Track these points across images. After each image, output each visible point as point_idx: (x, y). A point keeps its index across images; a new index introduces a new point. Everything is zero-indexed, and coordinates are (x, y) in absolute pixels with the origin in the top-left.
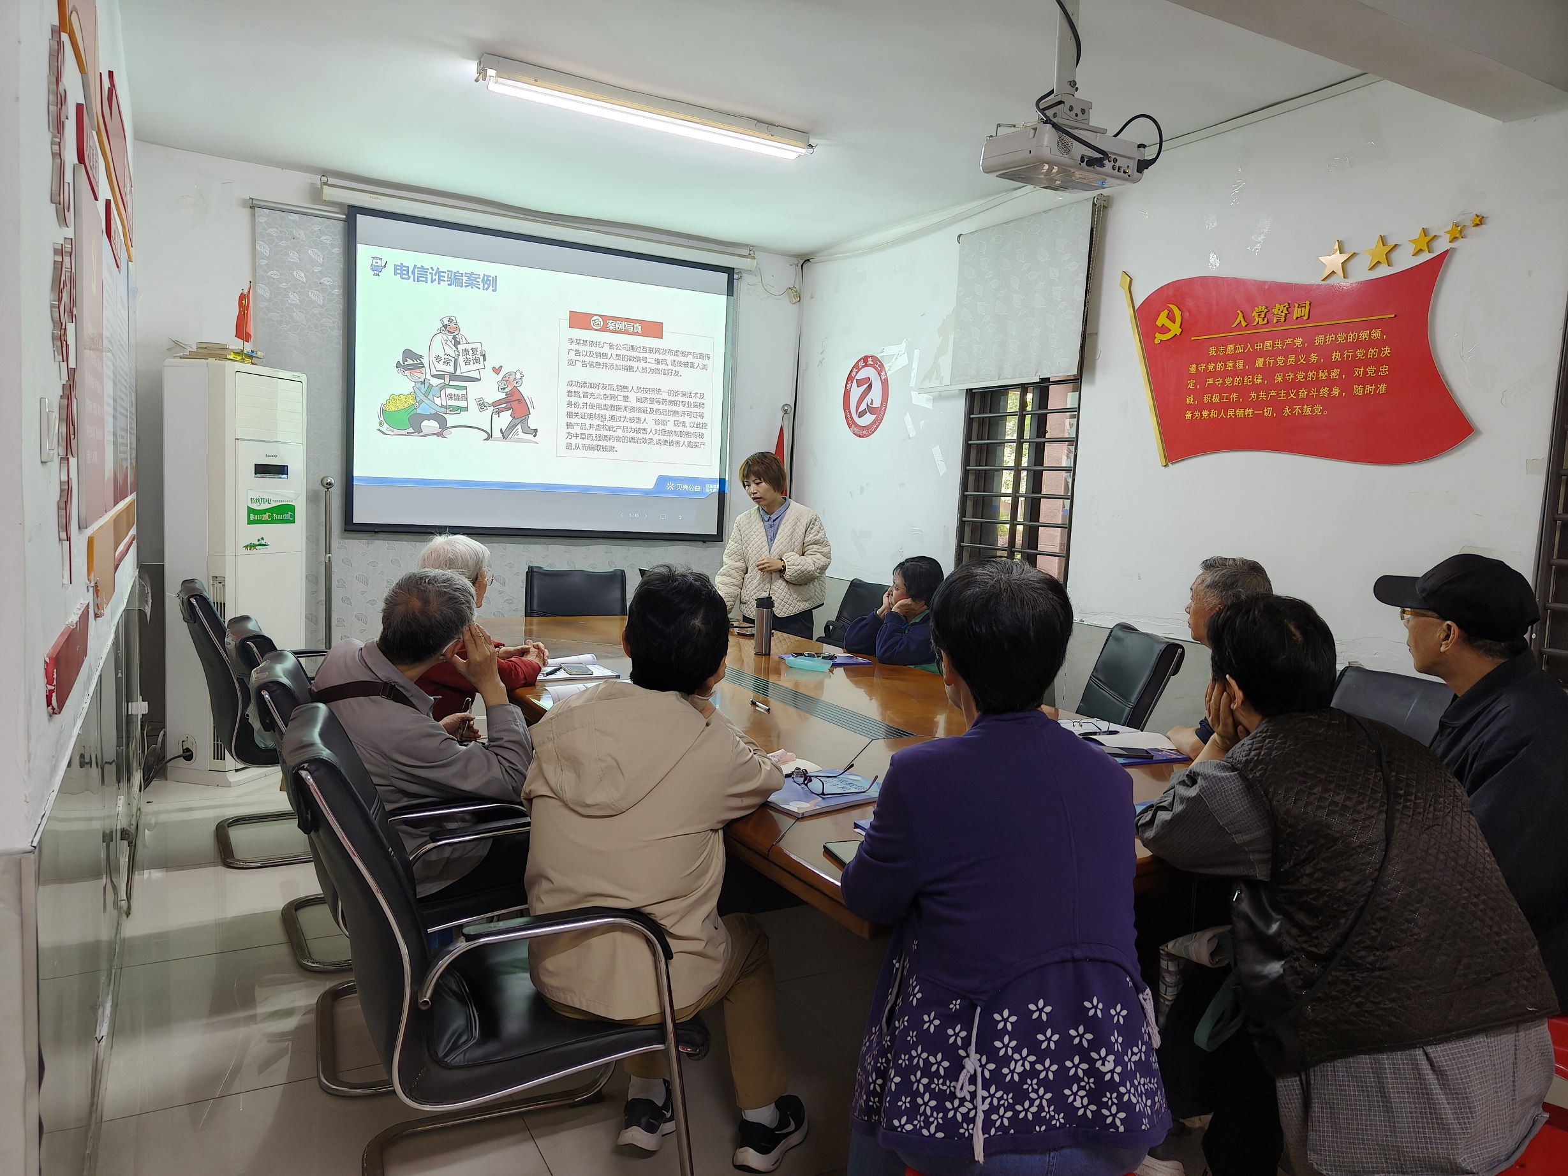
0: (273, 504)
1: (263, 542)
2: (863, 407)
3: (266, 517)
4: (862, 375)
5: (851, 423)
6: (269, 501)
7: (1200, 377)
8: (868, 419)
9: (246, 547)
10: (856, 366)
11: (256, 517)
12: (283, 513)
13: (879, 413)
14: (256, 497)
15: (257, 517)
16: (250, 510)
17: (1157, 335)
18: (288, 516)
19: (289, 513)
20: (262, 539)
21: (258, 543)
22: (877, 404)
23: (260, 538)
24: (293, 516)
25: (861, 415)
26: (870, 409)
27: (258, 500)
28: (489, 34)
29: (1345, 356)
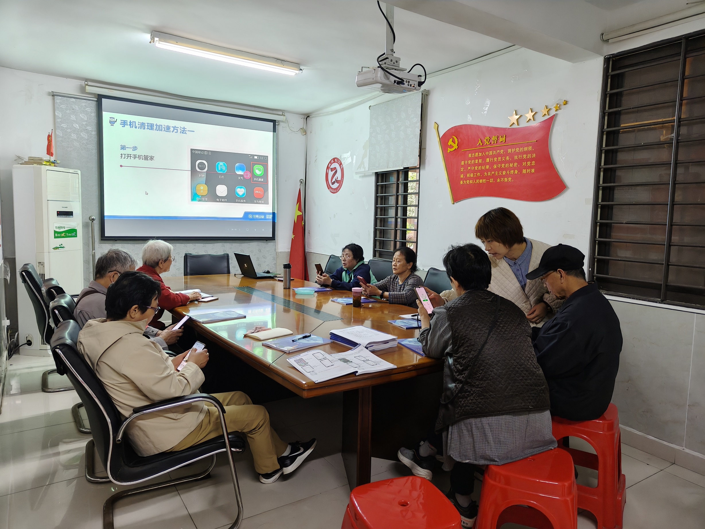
0: (66, 229)
1: (62, 246)
2: (334, 180)
3: (63, 235)
4: (333, 166)
5: (329, 187)
6: (64, 227)
7: (466, 166)
8: (336, 185)
9: (54, 248)
10: (330, 162)
11: (58, 235)
12: (71, 233)
13: (340, 182)
14: (58, 225)
15: (59, 235)
16: (55, 232)
17: (449, 149)
18: (74, 234)
19: (74, 233)
20: (62, 245)
21: (59, 247)
22: (339, 179)
23: (60, 244)
24: (76, 234)
25: (333, 183)
26: (337, 181)
27: (59, 227)
28: (154, 23)
29: (519, 157)
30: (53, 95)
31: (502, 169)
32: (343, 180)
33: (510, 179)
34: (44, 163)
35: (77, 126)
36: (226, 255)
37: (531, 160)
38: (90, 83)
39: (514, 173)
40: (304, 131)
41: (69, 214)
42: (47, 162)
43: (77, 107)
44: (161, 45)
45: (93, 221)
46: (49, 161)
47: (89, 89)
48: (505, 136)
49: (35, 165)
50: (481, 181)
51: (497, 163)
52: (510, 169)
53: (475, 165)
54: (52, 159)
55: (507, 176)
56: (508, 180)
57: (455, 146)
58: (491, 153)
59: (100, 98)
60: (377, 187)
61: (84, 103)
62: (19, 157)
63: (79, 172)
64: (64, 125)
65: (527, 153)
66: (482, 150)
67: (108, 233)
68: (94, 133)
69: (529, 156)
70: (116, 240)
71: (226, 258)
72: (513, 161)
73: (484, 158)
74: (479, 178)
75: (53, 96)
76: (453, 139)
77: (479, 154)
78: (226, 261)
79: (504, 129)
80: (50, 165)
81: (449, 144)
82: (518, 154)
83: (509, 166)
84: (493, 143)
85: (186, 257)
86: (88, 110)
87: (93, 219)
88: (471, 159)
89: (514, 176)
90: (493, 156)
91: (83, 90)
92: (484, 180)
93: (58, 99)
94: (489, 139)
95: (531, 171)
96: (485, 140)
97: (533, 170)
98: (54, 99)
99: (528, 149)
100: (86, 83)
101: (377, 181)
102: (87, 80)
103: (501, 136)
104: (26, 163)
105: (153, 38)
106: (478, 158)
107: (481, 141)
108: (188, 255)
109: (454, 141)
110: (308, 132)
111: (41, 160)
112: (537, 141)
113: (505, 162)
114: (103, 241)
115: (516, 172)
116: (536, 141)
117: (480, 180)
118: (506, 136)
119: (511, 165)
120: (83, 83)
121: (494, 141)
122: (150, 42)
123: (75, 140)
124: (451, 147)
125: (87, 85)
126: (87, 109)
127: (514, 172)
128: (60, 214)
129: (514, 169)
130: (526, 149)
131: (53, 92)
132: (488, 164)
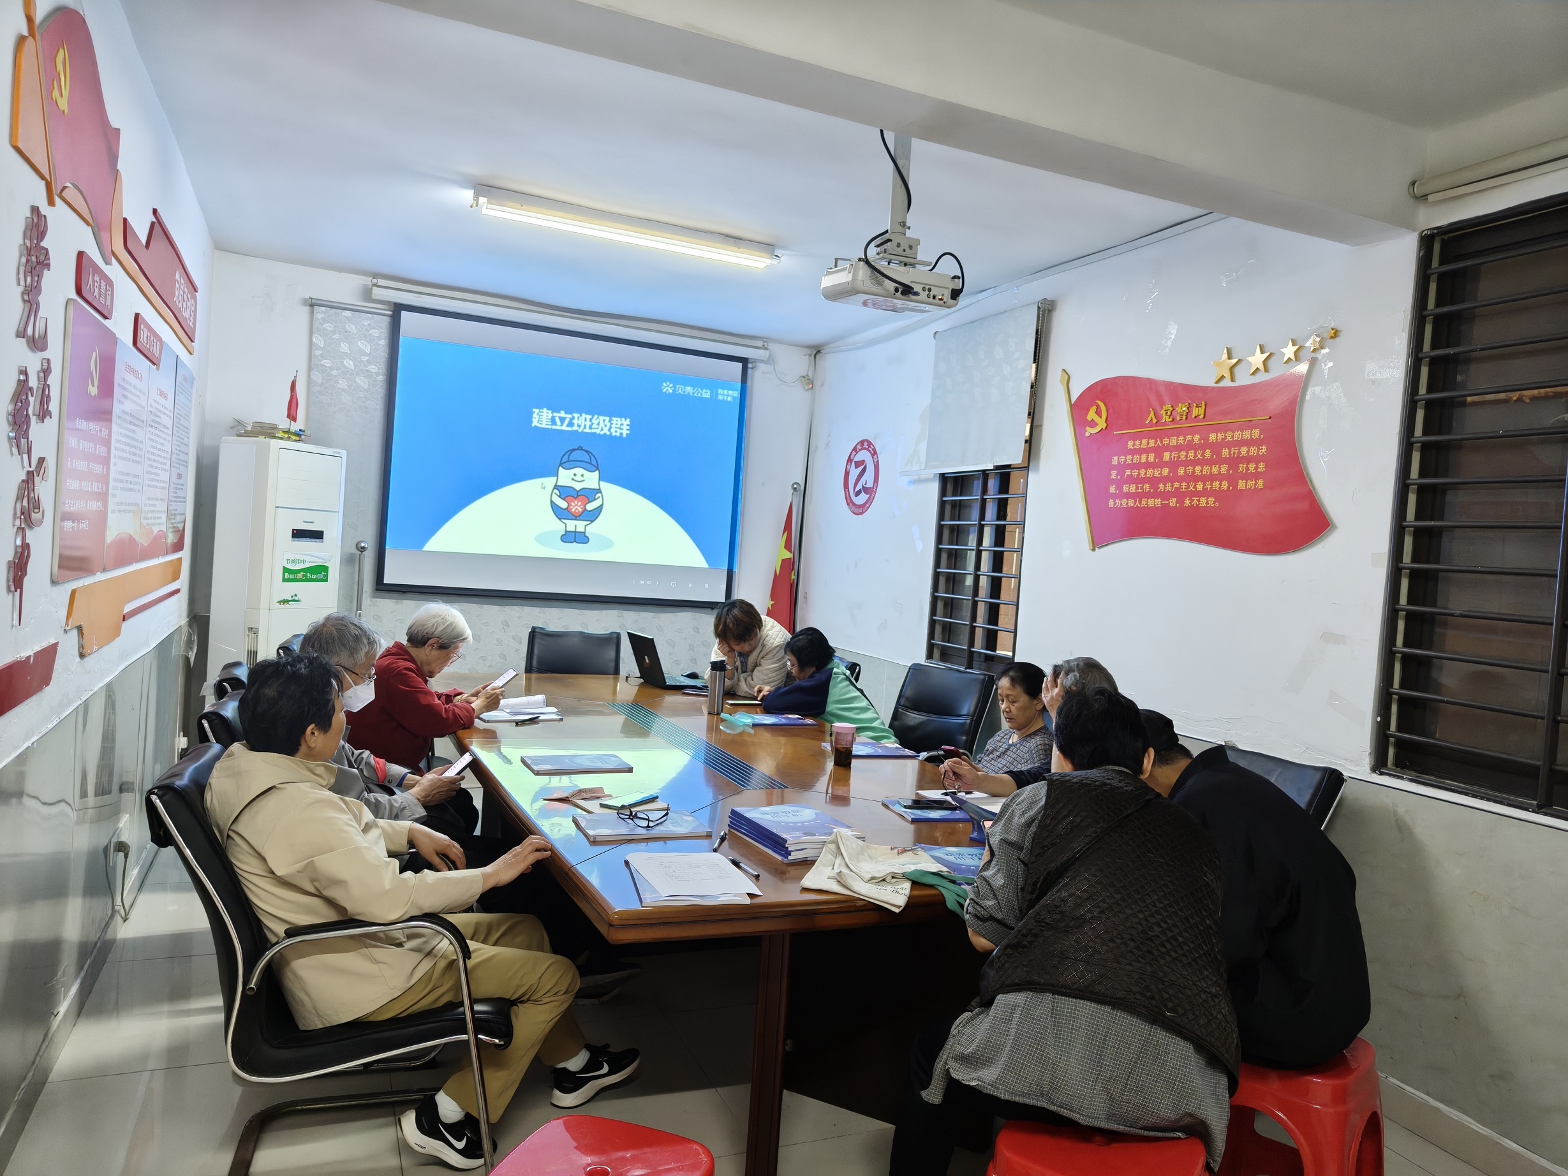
0: (308, 565)
1: (296, 598)
2: (859, 487)
3: (300, 576)
4: (858, 458)
5: (849, 501)
6: (304, 562)
7: (1121, 468)
8: (862, 499)
9: (280, 602)
10: (855, 449)
11: (290, 576)
12: (318, 573)
13: (870, 491)
14: (291, 558)
15: (292, 576)
16: (285, 570)
17: (1088, 428)
18: (321, 576)
19: (323, 573)
20: (296, 595)
21: (291, 599)
22: (870, 485)
23: (293, 594)
24: (326, 576)
25: (857, 494)
26: (866, 490)
27: (293, 561)
28: (477, 169)
29: (1232, 453)
30: (312, 304)
31: (1195, 478)
32: (877, 487)
33: (1211, 500)
34: (280, 436)
35: (349, 364)
36: (615, 636)
37: (1257, 460)
38: (381, 282)
39: (1220, 488)
40: (809, 382)
41: (318, 535)
42: (285, 432)
43: (353, 327)
44: (489, 210)
45: (362, 552)
46: (288, 432)
47: (377, 293)
48: (1203, 403)
49: (261, 439)
50: (1151, 502)
51: (1187, 463)
52: (1212, 478)
53: (1139, 466)
54: (296, 427)
55: (1205, 493)
56: (1207, 503)
57: (1102, 424)
58: (1173, 441)
59: (398, 309)
60: (942, 505)
61: (366, 320)
62: (239, 422)
63: (344, 453)
64: (327, 363)
65: (1249, 443)
66: (1157, 435)
67: (391, 577)
68: (381, 378)
69: (1253, 450)
70: (404, 592)
71: (615, 640)
72: (1220, 461)
73: (1158, 451)
74: (1148, 495)
75: (312, 306)
76: (1098, 407)
77: (1148, 443)
78: (614, 647)
79: (1204, 390)
80: (289, 439)
81: (1089, 418)
82: (1229, 445)
83: (1211, 473)
84: (1178, 418)
85: (534, 634)
86: (375, 332)
87: (363, 548)
88: (1133, 452)
89: (1218, 495)
90: (1179, 448)
91: (367, 294)
92: (1158, 501)
93: (320, 313)
94: (1171, 409)
95: (1255, 484)
96: (1163, 412)
97: (1260, 484)
98: (312, 312)
99: (1251, 435)
100: (375, 281)
101: (943, 492)
102: (375, 275)
103: (1195, 405)
104: (248, 434)
105: (476, 199)
106: (1147, 451)
107: (1155, 414)
108: (537, 630)
109: (1099, 413)
110: (817, 384)
111: (274, 428)
112: (1270, 418)
113: (1203, 462)
114: (379, 593)
115: (1225, 485)
116: (1268, 417)
117: (1149, 501)
118: (1205, 405)
119: (1215, 470)
120: (368, 281)
121: (1181, 414)
122: (471, 207)
123: (343, 390)
124: (1093, 424)
125: (375, 285)
126: (373, 331)
127: (1221, 484)
128: (298, 534)
129: (1220, 477)
130: (1247, 435)
131: (312, 299)
132: (1166, 464)
